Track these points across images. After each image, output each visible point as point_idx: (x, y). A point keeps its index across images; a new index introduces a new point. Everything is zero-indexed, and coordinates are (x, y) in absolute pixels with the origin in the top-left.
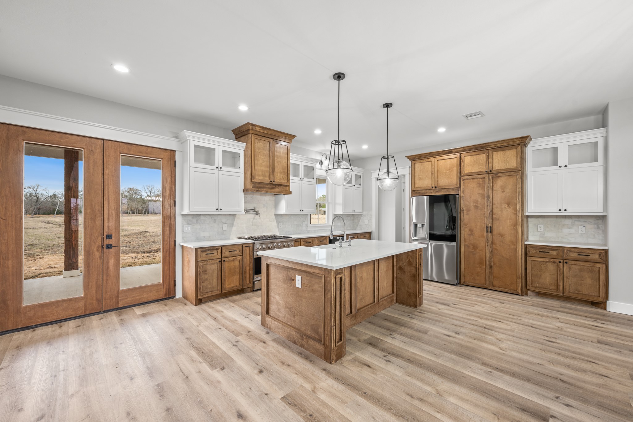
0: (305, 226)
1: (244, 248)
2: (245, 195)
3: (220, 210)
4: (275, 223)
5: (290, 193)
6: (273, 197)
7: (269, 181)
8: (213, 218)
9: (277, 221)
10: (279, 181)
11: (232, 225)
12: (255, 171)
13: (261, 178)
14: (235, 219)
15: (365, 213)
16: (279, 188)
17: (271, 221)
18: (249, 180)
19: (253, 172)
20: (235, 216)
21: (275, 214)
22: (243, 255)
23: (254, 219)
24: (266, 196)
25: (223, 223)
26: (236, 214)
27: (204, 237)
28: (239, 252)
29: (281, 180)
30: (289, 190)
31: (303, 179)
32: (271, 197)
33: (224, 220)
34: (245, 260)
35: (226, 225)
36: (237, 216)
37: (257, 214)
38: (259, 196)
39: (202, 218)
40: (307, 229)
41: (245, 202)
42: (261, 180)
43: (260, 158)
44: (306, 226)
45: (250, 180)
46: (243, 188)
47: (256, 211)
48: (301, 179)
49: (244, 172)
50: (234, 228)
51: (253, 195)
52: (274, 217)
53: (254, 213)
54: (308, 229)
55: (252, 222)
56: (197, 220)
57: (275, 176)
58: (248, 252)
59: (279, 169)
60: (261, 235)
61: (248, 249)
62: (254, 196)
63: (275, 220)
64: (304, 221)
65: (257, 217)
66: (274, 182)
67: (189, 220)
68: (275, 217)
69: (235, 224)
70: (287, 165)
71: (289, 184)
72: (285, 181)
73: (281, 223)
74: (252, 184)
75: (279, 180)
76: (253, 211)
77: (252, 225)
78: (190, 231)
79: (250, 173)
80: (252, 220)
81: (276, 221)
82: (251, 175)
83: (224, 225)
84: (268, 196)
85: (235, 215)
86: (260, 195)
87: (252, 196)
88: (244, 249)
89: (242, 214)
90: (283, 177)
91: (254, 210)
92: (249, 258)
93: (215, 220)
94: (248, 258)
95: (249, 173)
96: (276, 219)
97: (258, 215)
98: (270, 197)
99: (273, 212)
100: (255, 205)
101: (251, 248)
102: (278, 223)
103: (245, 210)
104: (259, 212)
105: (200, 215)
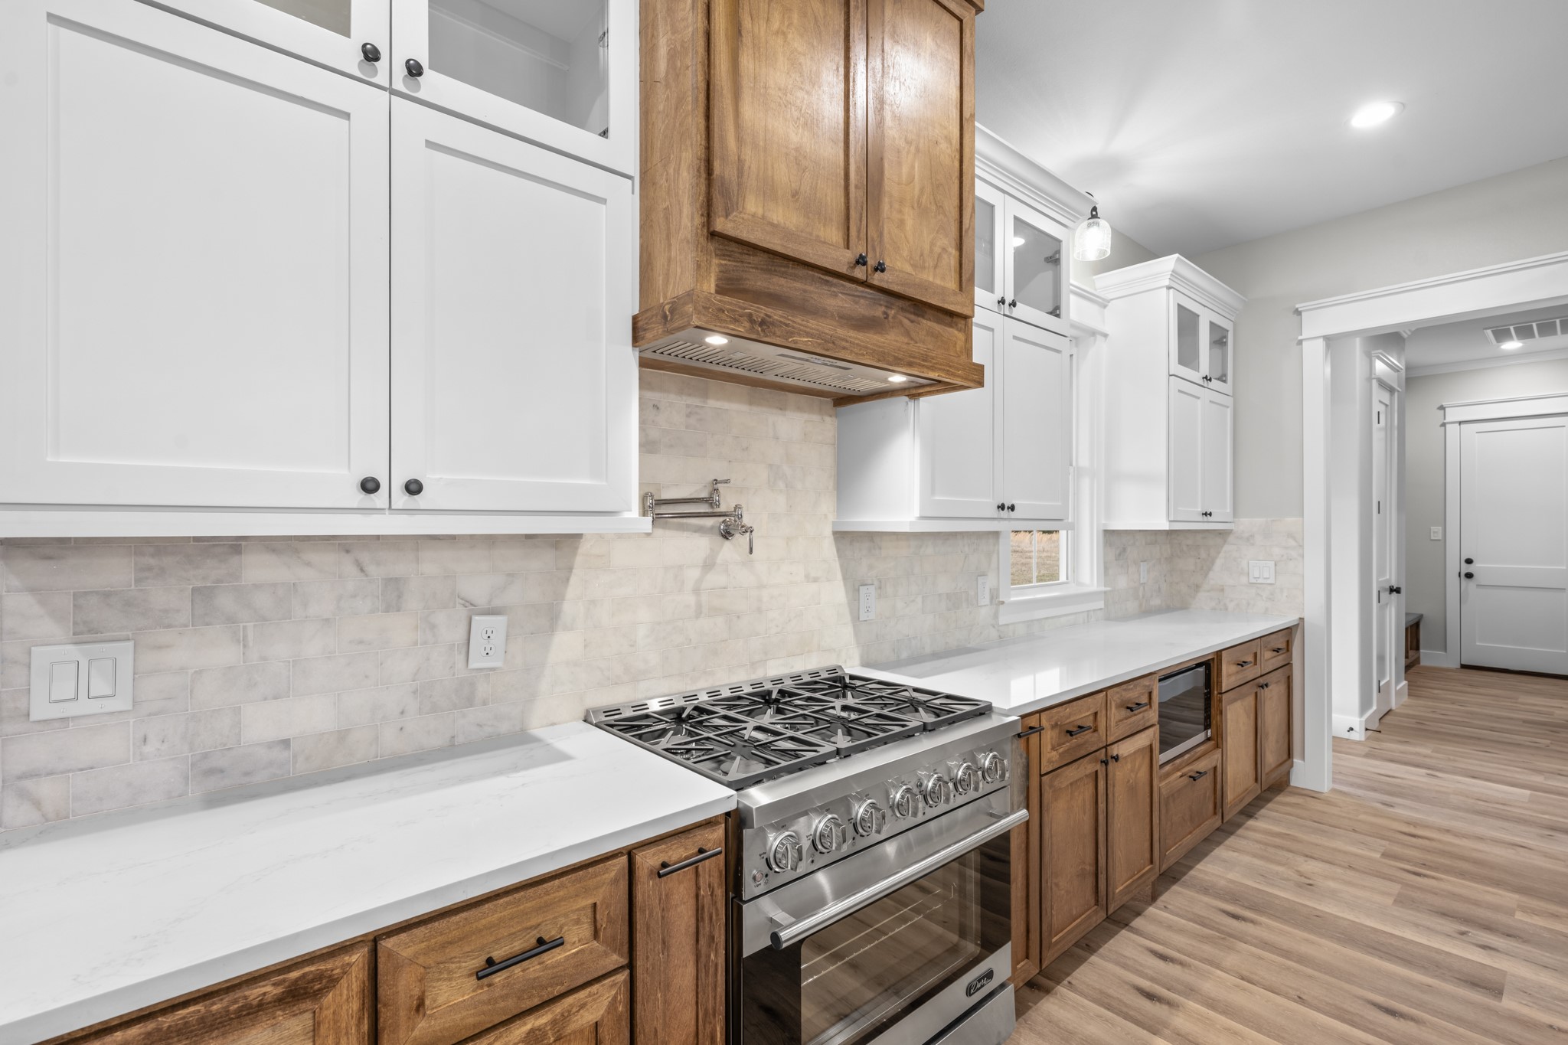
0: (986, 601)
1: (646, 886)
2: (649, 394)
3: (401, 499)
4: (836, 592)
5: (975, 376)
6: (828, 419)
7: (849, 256)
8: (372, 569)
9: (846, 577)
10: (908, 269)
11: (550, 616)
12: (740, 140)
13: (783, 216)
14: (570, 569)
15: (1245, 524)
16: (907, 333)
17: (816, 580)
18: (687, 218)
19: (723, 139)
20: (574, 550)
21: (835, 533)
22: (631, 966)
23: (708, 565)
24: (782, 408)
25: (468, 603)
26: (579, 536)
27: (286, 743)
28: (596, 935)
29: (923, 268)
30: (968, 351)
31: (1013, 304)
32: (815, 417)
33: (478, 587)
34: (650, 1014)
35: (499, 621)
36: (584, 547)
37: (727, 535)
38: (744, 408)
39: (257, 569)
40: (996, 616)
41: (647, 446)
42: (788, 235)
43: (780, 40)
44: (992, 598)
45: (698, 220)
46: (631, 305)
47: (723, 509)
48: (1002, 301)
49: (644, 173)
50: (565, 645)
51: (705, 394)
52: (829, 548)
53: (709, 522)
54: (1002, 620)
55: (697, 591)
56: (202, 594)
57: (889, 229)
58: (683, 916)
59: (911, 180)
60: (757, 675)
61: (680, 889)
62: (712, 403)
63: (839, 576)
64: (983, 575)
65: (731, 550)
66: (880, 268)
67: (106, 595)
68: (838, 550)
69: (571, 607)
70: (957, 164)
71: (965, 311)
72: (943, 278)
73: (872, 589)
74: (715, 261)
75: (914, 266)
76: (703, 508)
77: (698, 613)
78: (121, 703)
79: (701, 152)
80: (693, 574)
81: (845, 579)
82: (709, 171)
83: (476, 619)
84: (799, 409)
85: (573, 539)
86: (751, 403)
87: (695, 401)
88: (639, 897)
89: (621, 536)
90: (932, 244)
91: (708, 500)
92: (690, 969)
93: (394, 587)
94: (684, 976)
95: (689, 156)
96: (842, 566)
97: (740, 540)
98: (806, 416)
99: (824, 518)
100: (718, 471)
101: (712, 871)
102: (855, 586)
103: (644, 498)
104: (746, 521)
105: (236, 545)
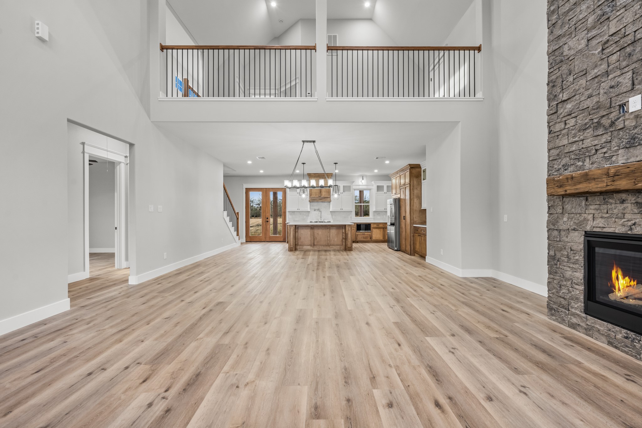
0: (350, 218)
9: (331, 215)
14: (309, 213)
17: (328, 215)
29: (325, 195)
31: (342, 193)
33: (304, 214)
39: (296, 213)
41: (312, 206)
52: (330, 213)
54: (352, 220)
57: (322, 194)
64: (349, 215)
71: (329, 197)
73: (334, 216)
76: (317, 210)
80: (319, 214)
87: (314, 203)
99: (329, 210)
100: (318, 207)
103: (312, 209)
104: (321, 211)
